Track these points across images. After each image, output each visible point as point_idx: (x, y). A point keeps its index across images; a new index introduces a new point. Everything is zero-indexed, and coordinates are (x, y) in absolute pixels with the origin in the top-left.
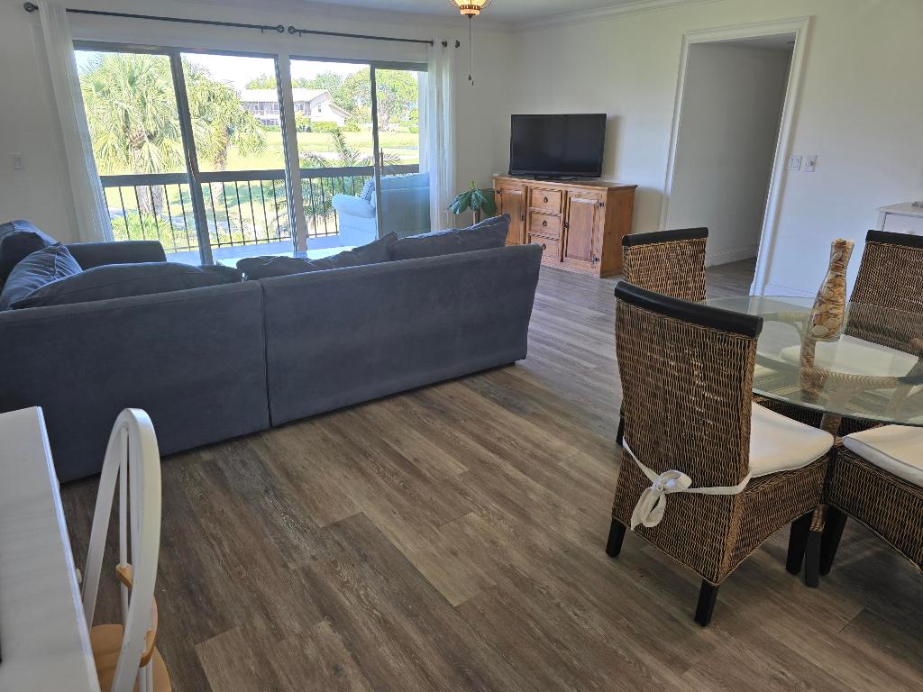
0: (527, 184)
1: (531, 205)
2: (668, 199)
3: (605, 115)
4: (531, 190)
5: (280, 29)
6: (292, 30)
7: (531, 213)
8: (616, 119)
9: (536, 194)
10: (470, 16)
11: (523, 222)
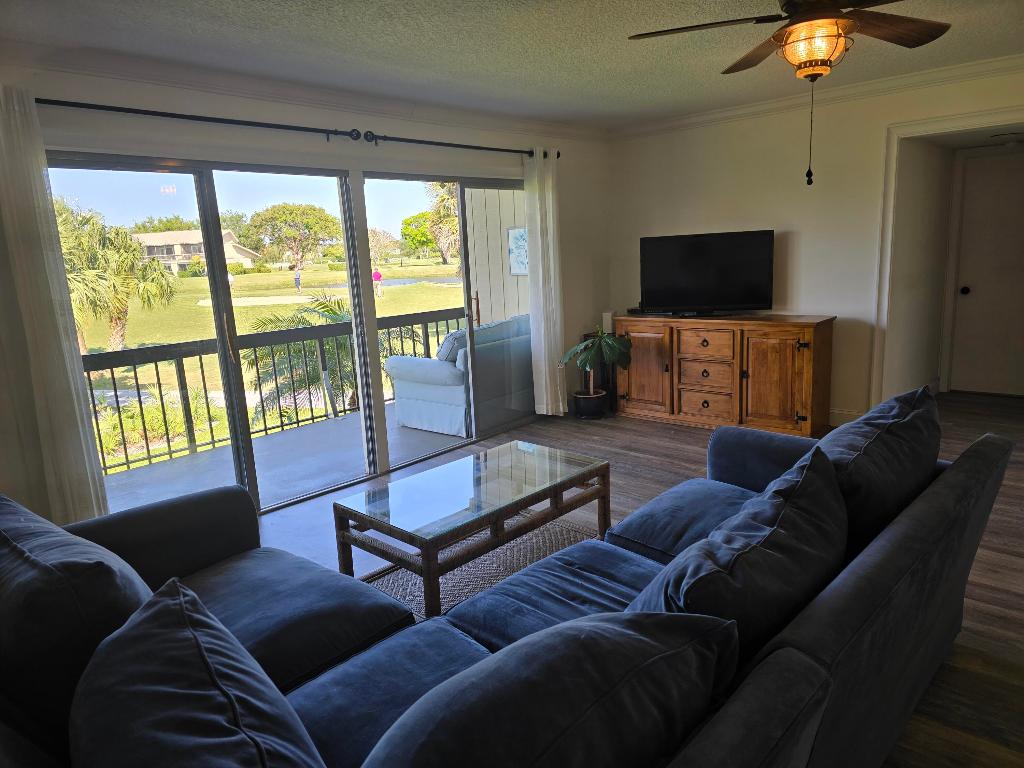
0: (673, 325)
1: (679, 352)
2: (883, 333)
3: (771, 233)
4: (679, 331)
5: (354, 135)
6: (371, 137)
7: (680, 360)
8: (785, 236)
9: (687, 336)
10: (813, 77)
11: (667, 375)
